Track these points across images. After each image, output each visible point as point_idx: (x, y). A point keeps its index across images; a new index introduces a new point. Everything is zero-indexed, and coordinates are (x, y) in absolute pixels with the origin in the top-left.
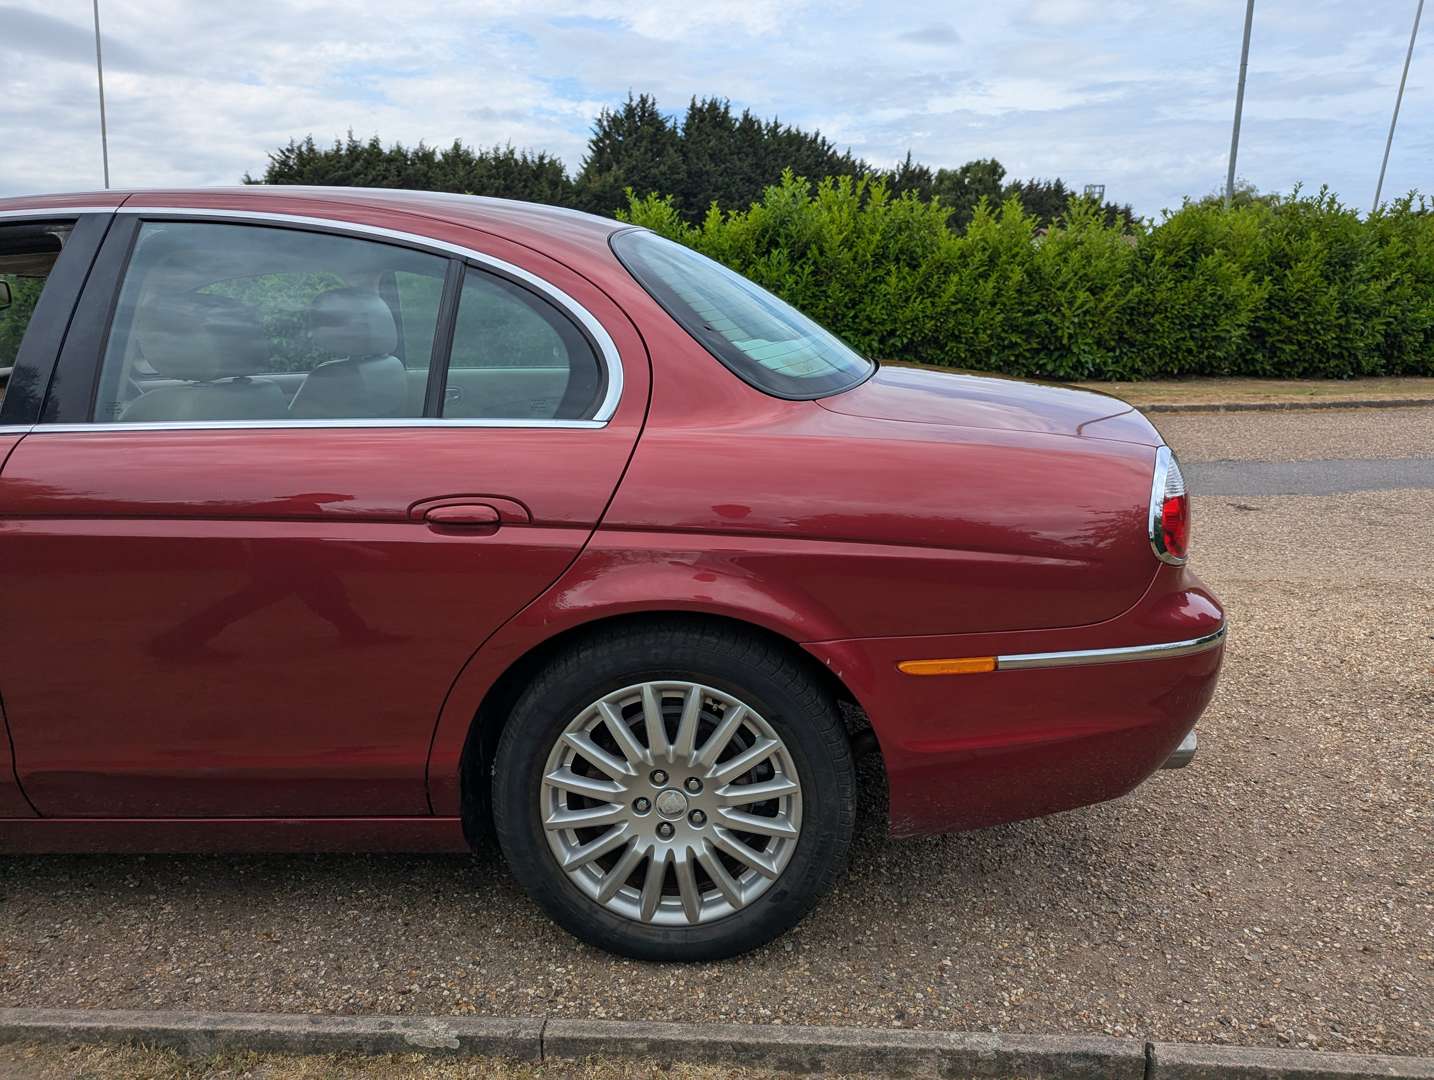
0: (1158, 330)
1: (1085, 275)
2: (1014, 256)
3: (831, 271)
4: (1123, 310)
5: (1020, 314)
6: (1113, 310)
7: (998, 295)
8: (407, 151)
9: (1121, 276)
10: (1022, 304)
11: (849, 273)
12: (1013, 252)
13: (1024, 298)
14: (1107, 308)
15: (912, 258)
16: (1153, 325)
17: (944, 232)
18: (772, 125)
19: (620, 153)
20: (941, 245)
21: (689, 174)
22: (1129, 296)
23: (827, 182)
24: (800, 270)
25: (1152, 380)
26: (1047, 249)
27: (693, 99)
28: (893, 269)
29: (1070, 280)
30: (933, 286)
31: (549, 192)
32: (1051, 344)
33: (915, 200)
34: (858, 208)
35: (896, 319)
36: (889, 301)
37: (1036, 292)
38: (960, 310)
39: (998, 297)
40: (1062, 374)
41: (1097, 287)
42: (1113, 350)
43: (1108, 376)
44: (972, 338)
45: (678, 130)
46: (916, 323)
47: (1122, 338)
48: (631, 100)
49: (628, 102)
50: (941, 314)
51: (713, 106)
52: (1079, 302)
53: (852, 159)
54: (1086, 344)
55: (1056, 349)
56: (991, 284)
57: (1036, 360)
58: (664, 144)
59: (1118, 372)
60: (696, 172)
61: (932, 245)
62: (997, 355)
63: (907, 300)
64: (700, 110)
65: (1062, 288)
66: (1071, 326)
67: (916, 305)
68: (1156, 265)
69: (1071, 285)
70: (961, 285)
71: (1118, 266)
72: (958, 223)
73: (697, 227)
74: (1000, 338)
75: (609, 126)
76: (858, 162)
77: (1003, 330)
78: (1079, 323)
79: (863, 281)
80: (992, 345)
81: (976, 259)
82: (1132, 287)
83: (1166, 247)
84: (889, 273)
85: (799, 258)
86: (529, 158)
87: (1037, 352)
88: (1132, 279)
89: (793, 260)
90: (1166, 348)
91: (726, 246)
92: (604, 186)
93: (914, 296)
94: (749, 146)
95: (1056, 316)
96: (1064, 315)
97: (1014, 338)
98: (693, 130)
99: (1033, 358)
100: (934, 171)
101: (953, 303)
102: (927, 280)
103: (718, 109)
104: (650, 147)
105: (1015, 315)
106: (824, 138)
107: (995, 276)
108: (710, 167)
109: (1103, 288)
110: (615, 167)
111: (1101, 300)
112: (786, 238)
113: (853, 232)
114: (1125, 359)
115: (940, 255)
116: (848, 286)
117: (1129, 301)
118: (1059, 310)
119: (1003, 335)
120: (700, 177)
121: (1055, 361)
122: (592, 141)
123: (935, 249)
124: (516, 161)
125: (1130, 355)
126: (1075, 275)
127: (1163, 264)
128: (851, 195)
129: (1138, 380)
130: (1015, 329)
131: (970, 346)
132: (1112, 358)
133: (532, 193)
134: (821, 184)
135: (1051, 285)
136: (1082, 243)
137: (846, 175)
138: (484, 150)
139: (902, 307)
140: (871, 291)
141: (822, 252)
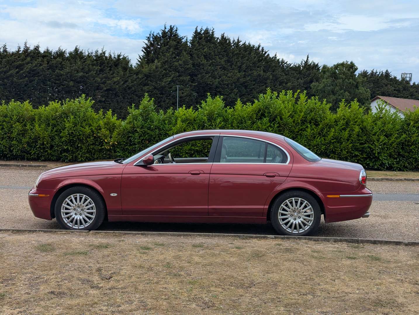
0: (413, 152)
1: (384, 130)
2: (356, 122)
3: (285, 126)
4: (399, 144)
5: (358, 144)
6: (395, 143)
7: (350, 136)
8: (52, 52)
9: (398, 131)
10: (359, 140)
11: (292, 127)
12: (355, 120)
13: (360, 138)
14: (392, 143)
15: (316, 122)
16: (411, 150)
17: (328, 112)
18: (236, 41)
19: (159, 54)
20: (328, 117)
21: (193, 65)
22: (401, 139)
23: (283, 93)
24: (273, 126)
25: (412, 171)
26: (369, 120)
27: (196, 28)
28: (309, 126)
29: (377, 132)
30: (324, 132)
31: (123, 73)
32: (371, 156)
33: (317, 100)
34: (295, 102)
35: (310, 145)
36: (307, 138)
37: (364, 136)
38: (335, 142)
39: (350, 137)
40: (376, 167)
41: (388, 135)
42: (396, 159)
43: (394, 169)
44: (340, 153)
45: (188, 43)
46: (318, 146)
47: (399, 154)
48: (165, 28)
49: (163, 29)
50: (328, 143)
51: (207, 31)
52: (381, 140)
53: (278, 58)
54: (385, 156)
55: (373, 158)
56: (347, 132)
57: (366, 162)
58: (181, 50)
59: (399, 168)
60: (197, 64)
61: (324, 117)
62: (350, 159)
63: (314, 137)
64: (200, 33)
65: (374, 135)
66: (379, 149)
67: (318, 139)
68: (411, 127)
69: (378, 133)
70: (335, 133)
71: (396, 127)
72: (334, 109)
73: (232, 108)
74: (351, 153)
75: (153, 41)
76: (280, 60)
77: (352, 150)
78: (382, 148)
79: (297, 130)
80: (348, 156)
81: (342, 123)
82: (402, 135)
83: (415, 120)
84: (307, 127)
85: (273, 121)
86: (113, 56)
87: (366, 159)
88: (403, 132)
89: (270, 121)
90: (417, 159)
91: (245, 116)
92: (150, 70)
93: (317, 136)
94: (224, 51)
95: (373, 145)
96: (375, 145)
97: (356, 153)
98: (196, 43)
99: (364, 161)
100: (321, 65)
101: (332, 139)
102: (322, 130)
103: (209, 33)
104: (174, 51)
105: (356, 144)
106: (263, 48)
107: (348, 130)
108: (204, 62)
109: (391, 135)
110: (156, 61)
111: (390, 140)
112: (268, 114)
113: (293, 112)
114: (401, 162)
115: (327, 121)
116: (291, 132)
117: (401, 140)
118: (373, 143)
119: (352, 152)
120: (199, 67)
121: (373, 162)
122: (144, 48)
123: (325, 118)
124: (106, 57)
125: (402, 160)
126: (379, 130)
127: (414, 126)
128: (292, 97)
129: (407, 171)
130: (357, 150)
131: (339, 156)
132: (396, 162)
133: (114, 73)
134: (281, 93)
135: (370, 133)
136: (382, 118)
137: (290, 90)
138: (90, 51)
139: (312, 140)
140: (300, 134)
141: (281, 119)
